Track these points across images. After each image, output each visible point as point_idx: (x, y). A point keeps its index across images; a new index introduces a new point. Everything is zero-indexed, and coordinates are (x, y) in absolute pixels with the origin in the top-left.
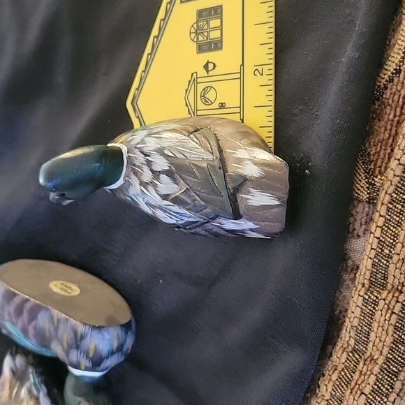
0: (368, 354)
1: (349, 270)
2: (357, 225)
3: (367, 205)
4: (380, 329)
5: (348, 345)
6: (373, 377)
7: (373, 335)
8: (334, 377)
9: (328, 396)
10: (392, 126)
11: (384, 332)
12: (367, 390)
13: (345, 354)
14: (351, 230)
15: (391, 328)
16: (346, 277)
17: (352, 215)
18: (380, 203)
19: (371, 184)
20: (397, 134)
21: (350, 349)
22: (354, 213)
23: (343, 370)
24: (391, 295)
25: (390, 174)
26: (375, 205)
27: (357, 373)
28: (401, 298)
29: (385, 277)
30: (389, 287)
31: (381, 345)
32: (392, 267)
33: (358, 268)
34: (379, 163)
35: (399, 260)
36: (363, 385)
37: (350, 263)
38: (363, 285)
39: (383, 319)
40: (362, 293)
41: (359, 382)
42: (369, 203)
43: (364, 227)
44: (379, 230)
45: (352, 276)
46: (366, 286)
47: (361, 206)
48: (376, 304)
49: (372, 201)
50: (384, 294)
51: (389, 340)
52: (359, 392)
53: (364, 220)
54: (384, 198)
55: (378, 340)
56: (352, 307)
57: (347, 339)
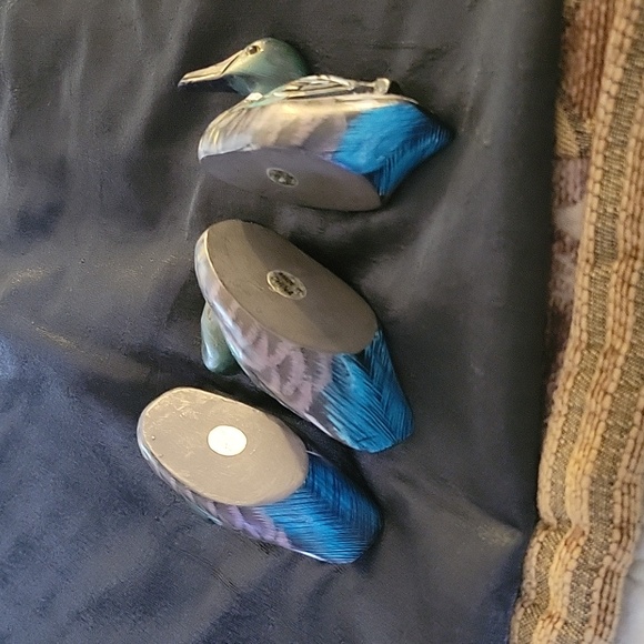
0: (607, 346)
1: (568, 248)
2: (570, 189)
3: (579, 161)
4: (618, 310)
5: (581, 341)
6: (617, 372)
7: (610, 320)
8: (569, 385)
9: (565, 411)
10: (595, 53)
11: (624, 313)
12: (612, 389)
13: (578, 354)
14: (563, 196)
15: (631, 305)
16: (565, 260)
17: (562, 178)
18: (594, 153)
19: (578, 132)
20: (603, 61)
21: (583, 346)
22: (564, 174)
23: (579, 374)
24: (623, 266)
25: (601, 113)
26: (589, 158)
27: (597, 373)
28: (638, 265)
29: (614, 244)
30: (621, 255)
31: (622, 330)
32: (620, 228)
33: (578, 243)
34: (586, 104)
35: (627, 217)
36: (606, 383)
37: (568, 240)
38: (588, 261)
39: (618, 296)
40: (587, 271)
41: (601, 381)
42: (581, 157)
43: (579, 189)
44: (598, 186)
45: (573, 255)
46: (592, 261)
47: (571, 163)
48: (606, 279)
49: (584, 154)
50: (616, 265)
51: (631, 321)
52: (602, 393)
53: (578, 181)
54: (598, 145)
55: (617, 325)
56: (578, 291)
57: (578, 334)
